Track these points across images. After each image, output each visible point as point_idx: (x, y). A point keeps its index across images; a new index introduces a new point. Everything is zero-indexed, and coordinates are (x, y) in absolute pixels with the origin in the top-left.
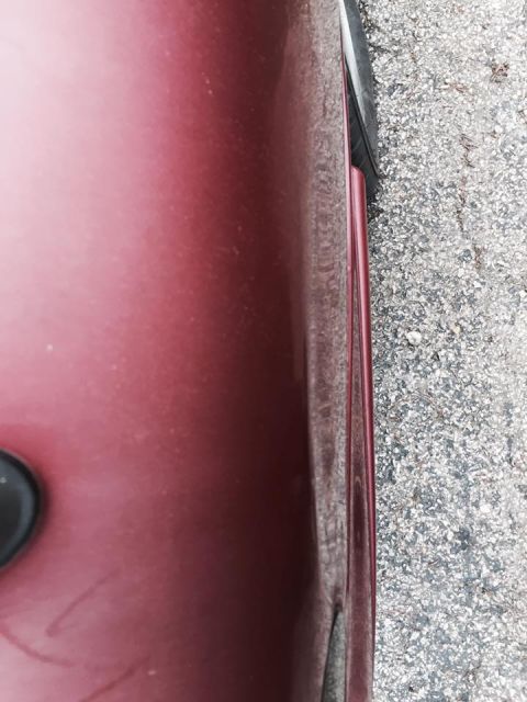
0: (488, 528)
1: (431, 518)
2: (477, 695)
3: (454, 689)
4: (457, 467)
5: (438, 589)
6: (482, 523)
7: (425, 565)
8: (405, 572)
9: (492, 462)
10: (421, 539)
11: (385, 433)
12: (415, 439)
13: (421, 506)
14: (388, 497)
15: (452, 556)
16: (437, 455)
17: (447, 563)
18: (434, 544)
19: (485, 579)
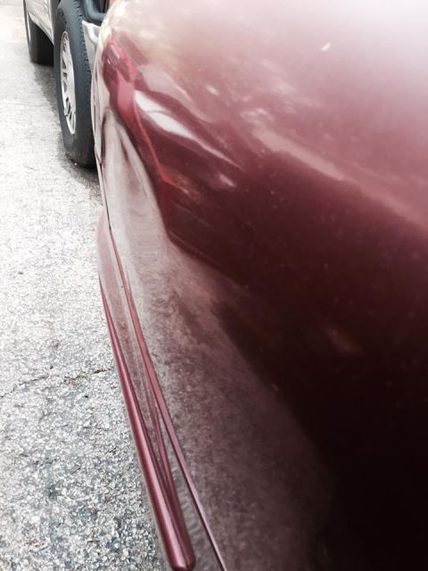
0: (33, 506)
1: (81, 499)
2: (42, 405)
3: (57, 405)
4: (60, 546)
5: (72, 455)
6: (39, 508)
7: (83, 467)
8: (98, 458)
9: (29, 559)
10: (88, 483)
11: (129, 559)
12: (101, 561)
13: (90, 507)
14: (119, 506)
15: (61, 478)
16: (79, 552)
17: (66, 473)
18: (77, 482)
19: (36, 470)
